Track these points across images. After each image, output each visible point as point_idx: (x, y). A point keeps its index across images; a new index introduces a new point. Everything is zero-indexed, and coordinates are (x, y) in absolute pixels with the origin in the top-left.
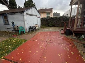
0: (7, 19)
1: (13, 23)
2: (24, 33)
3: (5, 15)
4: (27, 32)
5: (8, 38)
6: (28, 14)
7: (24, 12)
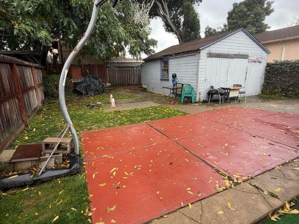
0: (168, 67)
1: (174, 76)
2: (191, 102)
3: (165, 60)
4: (199, 102)
5: (160, 105)
6: (210, 55)
7: (200, 50)
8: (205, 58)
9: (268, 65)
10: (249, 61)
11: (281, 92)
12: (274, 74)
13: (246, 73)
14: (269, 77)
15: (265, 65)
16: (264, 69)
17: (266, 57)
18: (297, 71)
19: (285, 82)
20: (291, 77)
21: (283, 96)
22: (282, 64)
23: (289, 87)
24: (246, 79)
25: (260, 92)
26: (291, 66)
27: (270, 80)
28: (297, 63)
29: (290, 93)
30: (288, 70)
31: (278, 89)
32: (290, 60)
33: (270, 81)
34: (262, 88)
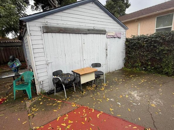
6: (48, 30)
8: (40, 33)
9: (127, 40)
10: (108, 37)
11: (141, 66)
12: (133, 49)
13: (106, 50)
14: (130, 51)
15: (125, 40)
16: (124, 44)
17: (124, 33)
18: (153, 45)
19: (143, 56)
20: (148, 51)
21: (143, 70)
22: (139, 39)
23: (147, 61)
24: (107, 55)
25: (123, 66)
26: (147, 41)
27: (130, 54)
28: (152, 38)
29: (149, 67)
30: (145, 45)
31: (137, 63)
32: (145, 34)
33: (130, 56)
34: (125, 61)
